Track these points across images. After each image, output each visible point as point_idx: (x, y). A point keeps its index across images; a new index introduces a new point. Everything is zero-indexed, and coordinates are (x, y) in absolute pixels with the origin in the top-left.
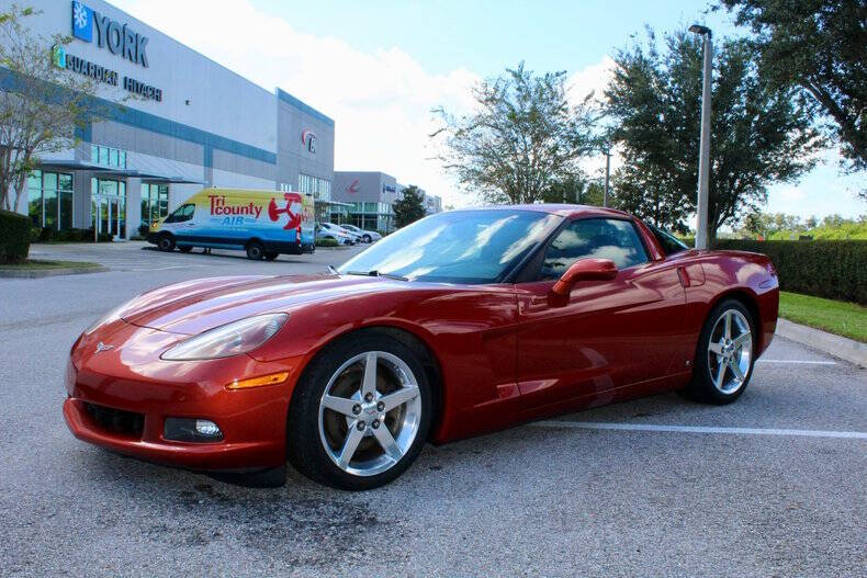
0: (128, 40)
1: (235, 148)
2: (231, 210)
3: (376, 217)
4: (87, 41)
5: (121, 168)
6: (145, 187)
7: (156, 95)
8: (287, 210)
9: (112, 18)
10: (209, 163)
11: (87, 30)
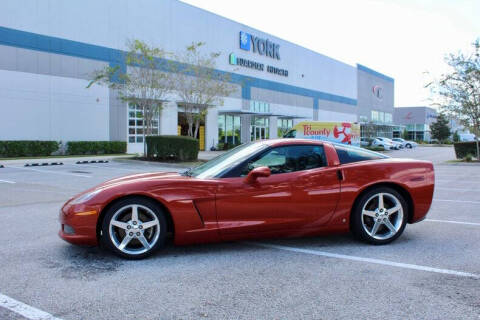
0: (269, 47)
1: (332, 98)
2: (315, 133)
3: (422, 133)
4: (246, 50)
5: (267, 112)
6: (279, 121)
7: (285, 73)
8: (343, 132)
9: (260, 37)
10: (316, 106)
11: (248, 44)
